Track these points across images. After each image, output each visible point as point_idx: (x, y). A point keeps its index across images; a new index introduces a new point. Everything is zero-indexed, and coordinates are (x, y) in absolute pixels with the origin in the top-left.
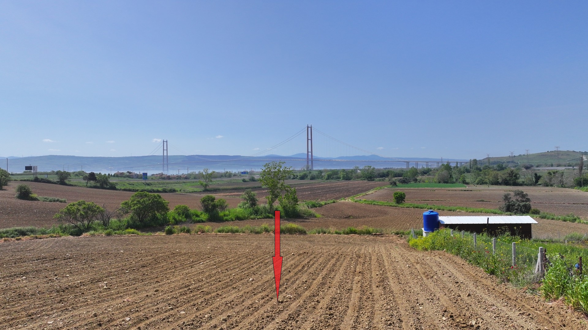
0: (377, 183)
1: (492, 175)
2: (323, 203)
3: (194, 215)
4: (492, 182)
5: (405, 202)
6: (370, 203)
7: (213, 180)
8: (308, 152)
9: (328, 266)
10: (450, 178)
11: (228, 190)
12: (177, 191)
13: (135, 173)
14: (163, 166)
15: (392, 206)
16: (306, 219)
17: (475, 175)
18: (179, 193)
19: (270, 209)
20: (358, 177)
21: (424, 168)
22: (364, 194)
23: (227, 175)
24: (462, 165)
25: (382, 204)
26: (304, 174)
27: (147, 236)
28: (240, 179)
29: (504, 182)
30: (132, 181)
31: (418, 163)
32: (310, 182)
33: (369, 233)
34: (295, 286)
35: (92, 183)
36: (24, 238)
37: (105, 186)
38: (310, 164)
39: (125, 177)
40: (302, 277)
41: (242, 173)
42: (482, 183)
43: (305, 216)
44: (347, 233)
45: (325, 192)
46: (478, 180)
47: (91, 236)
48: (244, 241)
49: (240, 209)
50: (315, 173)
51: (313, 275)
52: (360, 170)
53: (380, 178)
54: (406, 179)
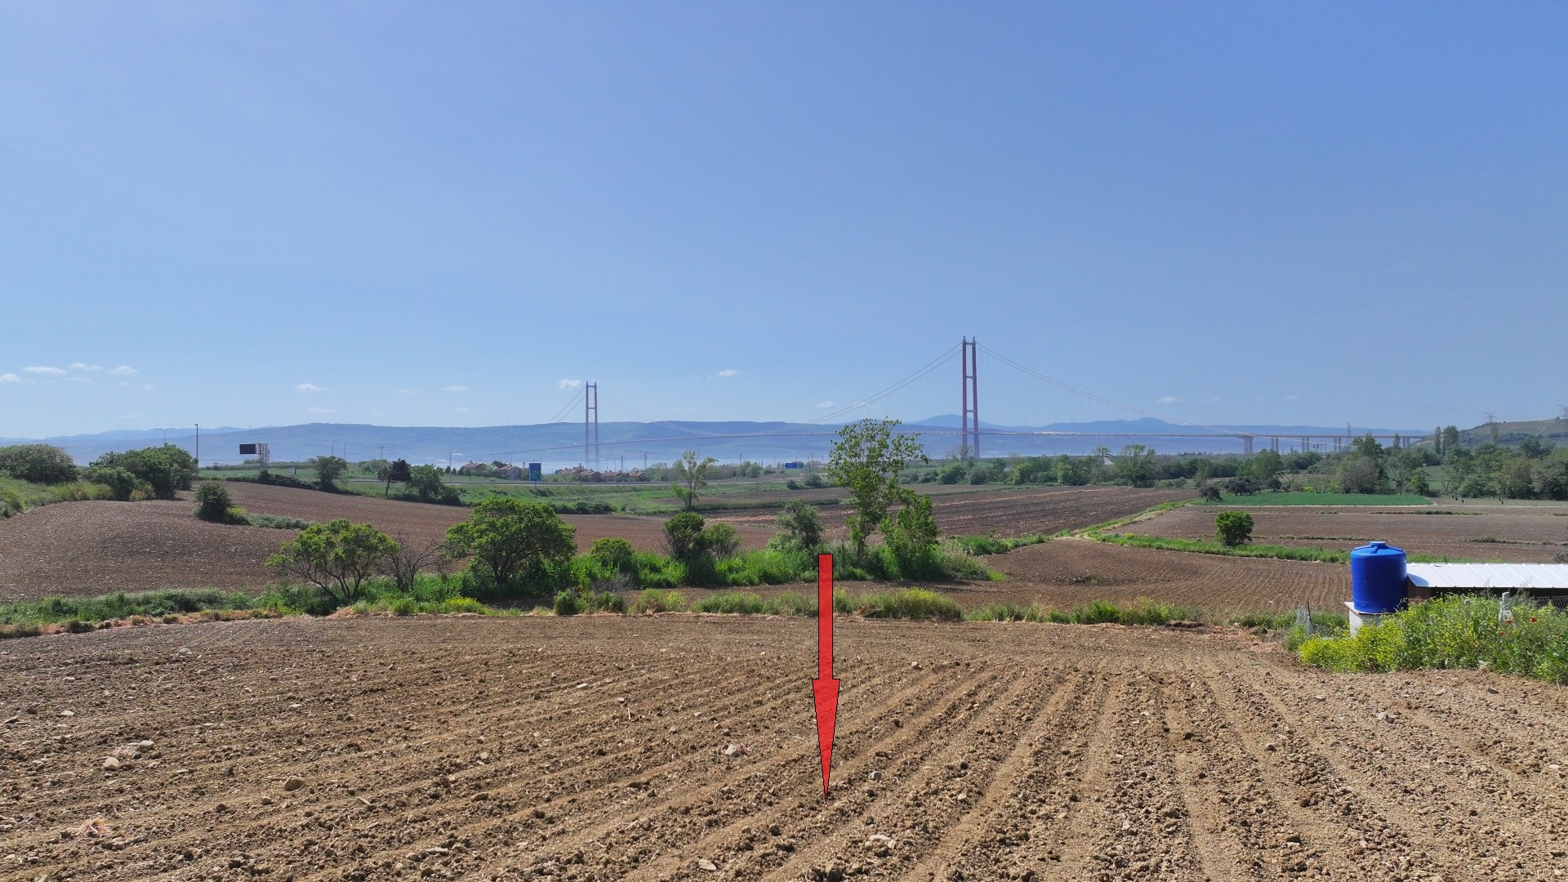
0: (1161, 492)
1: (1512, 471)
2: (1008, 542)
3: (646, 565)
4: (1510, 489)
5: (1251, 540)
6: (1147, 543)
7: (710, 483)
8: (965, 411)
9: (1050, 709)
10: (1379, 478)
11: (748, 508)
12: (615, 510)
13: (514, 465)
14: (587, 452)
15: (1212, 553)
16: (962, 583)
17: (1457, 470)
18: (620, 514)
19: (858, 554)
20: (1106, 477)
21: (1296, 452)
22: (1126, 520)
23: (746, 471)
24: (1409, 445)
25: (1182, 547)
26: (954, 468)
27: (506, 618)
28: (781, 481)
29: (1551, 490)
30: (502, 485)
31: (1280, 438)
32: (972, 490)
33: (1157, 620)
34: (914, 786)
35: (400, 487)
36: (183, 618)
37: (432, 495)
38: (971, 442)
39: (487, 476)
40: (948, 748)
41: (787, 465)
42: (1479, 491)
43: (959, 574)
44: (1089, 621)
45: (1014, 514)
46: (1465, 484)
47: (357, 617)
48: (775, 637)
49: (774, 554)
50: (983, 467)
51: (993, 741)
52: (1112, 458)
53: (1169, 480)
54: (1248, 481)
